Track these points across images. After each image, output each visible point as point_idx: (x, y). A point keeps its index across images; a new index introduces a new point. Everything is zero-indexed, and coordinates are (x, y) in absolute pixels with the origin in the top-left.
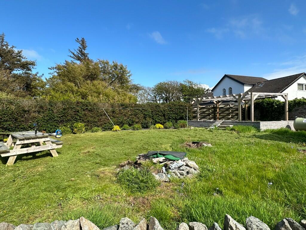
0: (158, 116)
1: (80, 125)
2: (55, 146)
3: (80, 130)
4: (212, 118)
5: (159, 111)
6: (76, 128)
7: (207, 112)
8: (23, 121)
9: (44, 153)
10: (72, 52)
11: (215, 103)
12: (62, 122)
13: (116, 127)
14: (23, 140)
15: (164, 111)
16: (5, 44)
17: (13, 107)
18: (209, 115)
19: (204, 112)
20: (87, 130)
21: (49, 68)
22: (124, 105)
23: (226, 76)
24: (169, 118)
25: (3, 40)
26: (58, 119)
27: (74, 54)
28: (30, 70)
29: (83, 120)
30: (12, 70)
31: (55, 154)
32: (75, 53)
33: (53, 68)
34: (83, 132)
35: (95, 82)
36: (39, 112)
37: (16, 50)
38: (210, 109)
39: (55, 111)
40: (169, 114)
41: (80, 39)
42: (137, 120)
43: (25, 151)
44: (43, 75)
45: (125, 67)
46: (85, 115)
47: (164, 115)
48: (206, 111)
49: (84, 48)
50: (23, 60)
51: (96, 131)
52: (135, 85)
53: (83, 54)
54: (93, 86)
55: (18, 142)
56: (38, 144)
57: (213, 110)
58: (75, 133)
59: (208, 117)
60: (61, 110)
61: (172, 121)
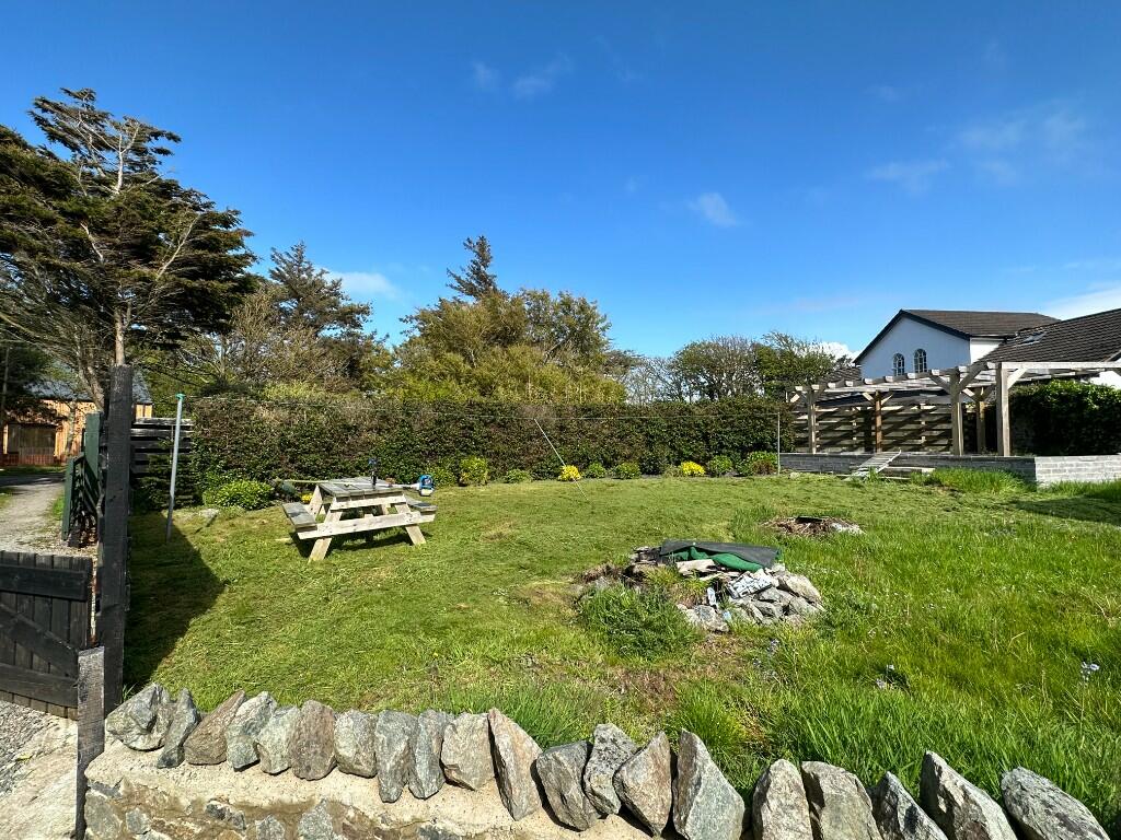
0: (688, 441)
1: (477, 462)
2: (417, 517)
3: (476, 478)
4: (859, 445)
5: (689, 426)
6: (466, 471)
7: (842, 428)
8: (343, 452)
9: (393, 533)
10: (455, 276)
11: (870, 398)
12: (432, 454)
13: (570, 471)
14: (345, 499)
15: (707, 425)
17: (322, 418)
18: (849, 435)
19: (831, 428)
20: (493, 477)
21: (401, 320)
22: (590, 410)
23: (902, 315)
24: (722, 446)
25: (301, 258)
26: (424, 447)
27: (459, 280)
28: (359, 326)
29: (484, 451)
30: (318, 328)
31: (416, 537)
32: (464, 278)
33: (411, 318)
34: (483, 482)
35: (515, 350)
36: (379, 431)
37: (328, 279)
38: (851, 418)
39: (416, 427)
40: (720, 433)
41: (475, 240)
42: (627, 452)
43: (349, 527)
44: (388, 336)
45: (592, 306)
46: (490, 438)
47: (705, 438)
48: (839, 424)
49: (485, 261)
50: (343, 303)
51: (516, 480)
52: (619, 354)
53: (483, 278)
54: (507, 359)
55: (335, 505)
56: (377, 511)
57: (861, 420)
58: (464, 485)
59: (846, 442)
60: (432, 424)
61: (729, 455)
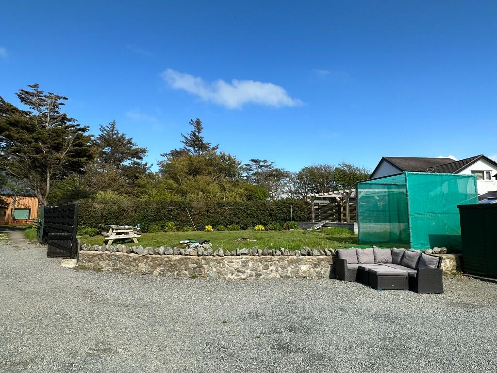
0: (264, 217)
1: (171, 223)
2: (136, 236)
3: (170, 229)
4: (336, 219)
5: (265, 211)
6: (167, 227)
7: (329, 212)
10: (185, 137)
11: (339, 199)
12: (155, 220)
13: (209, 227)
14: (117, 230)
15: (271, 210)
16: (116, 132)
18: (332, 215)
19: (325, 212)
20: (178, 230)
21: (161, 155)
22: (220, 204)
23: (384, 160)
24: (277, 219)
25: (114, 128)
26: (152, 218)
27: (187, 138)
29: (176, 219)
30: (120, 160)
31: (136, 241)
32: (189, 138)
33: (166, 155)
34: (173, 230)
36: (136, 211)
38: (333, 208)
39: (149, 211)
40: (276, 213)
41: (195, 120)
42: (237, 221)
43: (118, 237)
46: (178, 214)
47: (271, 215)
48: (328, 210)
49: (199, 131)
50: (134, 147)
51: (187, 231)
57: (337, 208)
58: (166, 232)
59: (331, 218)
60: (155, 210)
61: (280, 222)
